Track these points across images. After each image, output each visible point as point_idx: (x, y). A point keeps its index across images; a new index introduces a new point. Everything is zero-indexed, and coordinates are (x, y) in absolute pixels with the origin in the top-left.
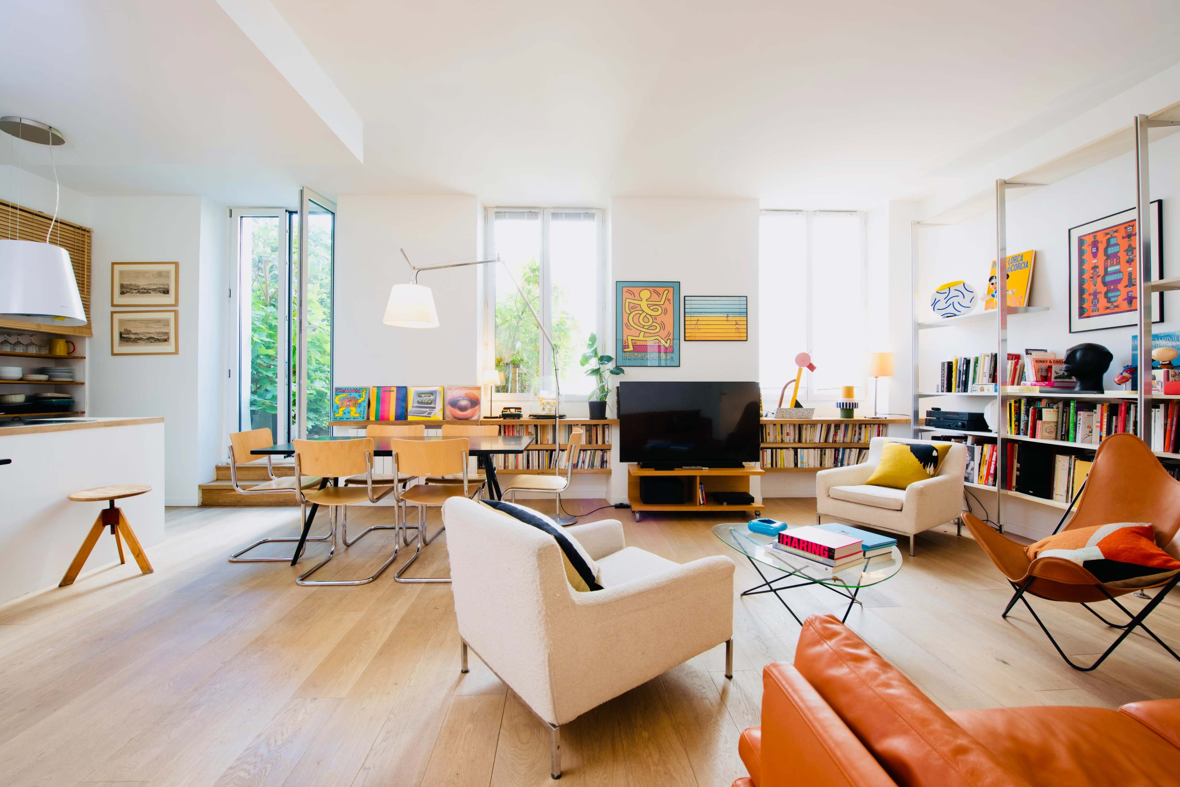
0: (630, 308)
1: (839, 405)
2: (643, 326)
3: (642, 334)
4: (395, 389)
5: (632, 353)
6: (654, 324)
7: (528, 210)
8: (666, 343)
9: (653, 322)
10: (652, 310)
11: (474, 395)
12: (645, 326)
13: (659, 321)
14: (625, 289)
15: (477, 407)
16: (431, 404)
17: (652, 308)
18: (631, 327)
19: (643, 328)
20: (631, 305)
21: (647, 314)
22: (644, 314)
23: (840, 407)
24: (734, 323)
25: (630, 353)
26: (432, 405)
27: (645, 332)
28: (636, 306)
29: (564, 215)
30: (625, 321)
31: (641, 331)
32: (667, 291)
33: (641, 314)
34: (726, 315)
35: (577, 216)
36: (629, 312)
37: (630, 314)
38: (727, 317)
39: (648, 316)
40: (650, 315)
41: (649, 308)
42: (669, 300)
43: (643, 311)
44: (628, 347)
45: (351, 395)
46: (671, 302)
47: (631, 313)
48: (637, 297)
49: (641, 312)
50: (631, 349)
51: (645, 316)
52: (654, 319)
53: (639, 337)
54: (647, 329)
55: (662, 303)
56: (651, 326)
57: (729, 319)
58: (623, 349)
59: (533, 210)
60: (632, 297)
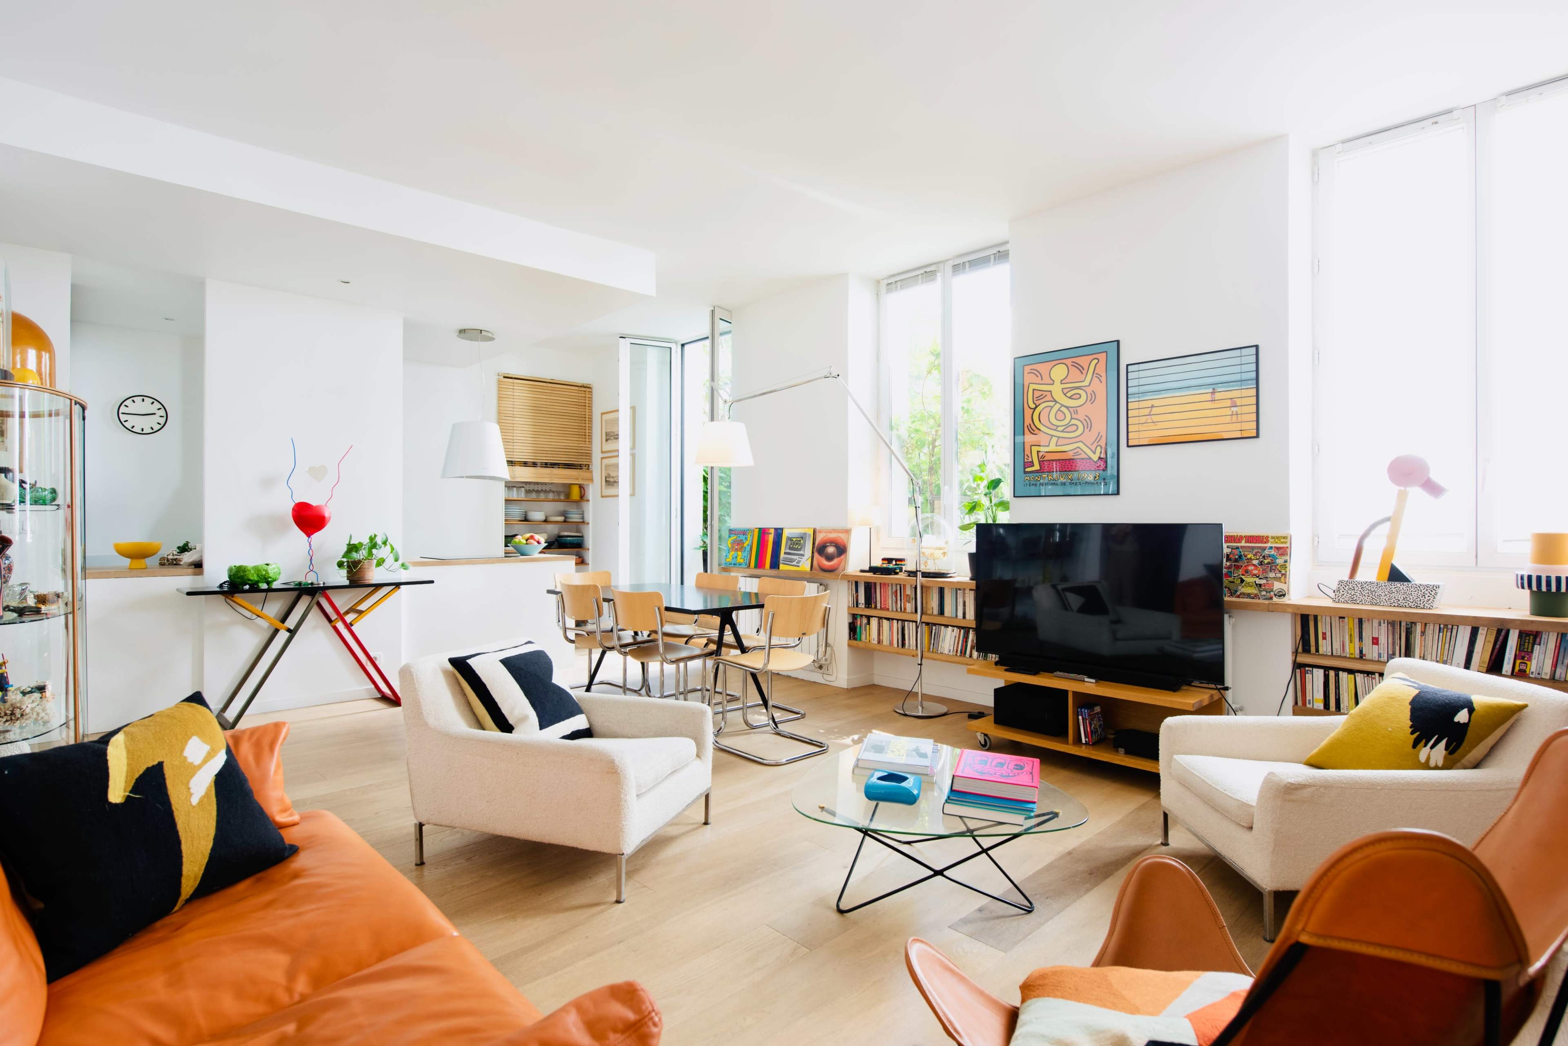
0: (1035, 399)
1: (1524, 582)
2: (1055, 428)
3: (1054, 440)
4: (772, 531)
5: (1038, 474)
6: (1073, 422)
7: (922, 271)
8: (1094, 453)
9: (1072, 419)
10: (1070, 398)
11: (842, 540)
12: (1058, 426)
13: (1081, 416)
14: (1027, 369)
15: (843, 557)
16: (801, 550)
17: (1069, 395)
18: (1036, 431)
19: (1055, 430)
20: (1037, 394)
21: (1062, 405)
22: (1058, 406)
23: (1527, 587)
24: (1228, 403)
25: (1035, 475)
26: (801, 552)
27: (1059, 437)
28: (1045, 393)
29: (967, 265)
30: (1028, 421)
31: (1052, 436)
32: (1096, 361)
33: (1052, 407)
34: (1211, 390)
35: (983, 261)
36: (1033, 406)
37: (1035, 409)
38: (1213, 393)
39: (1063, 409)
40: (1067, 407)
41: (1065, 394)
42: (1099, 376)
43: (1056, 402)
44: (1031, 464)
45: (739, 537)
46: (1103, 379)
47: (1036, 407)
48: (1046, 379)
49: (1052, 404)
50: (1037, 467)
51: (1059, 410)
52: (1073, 413)
53: (1048, 446)
54: (1062, 431)
55: (1086, 383)
56: (1068, 425)
57: (1218, 396)
58: (1025, 468)
59: (928, 270)
60: (1038, 380)
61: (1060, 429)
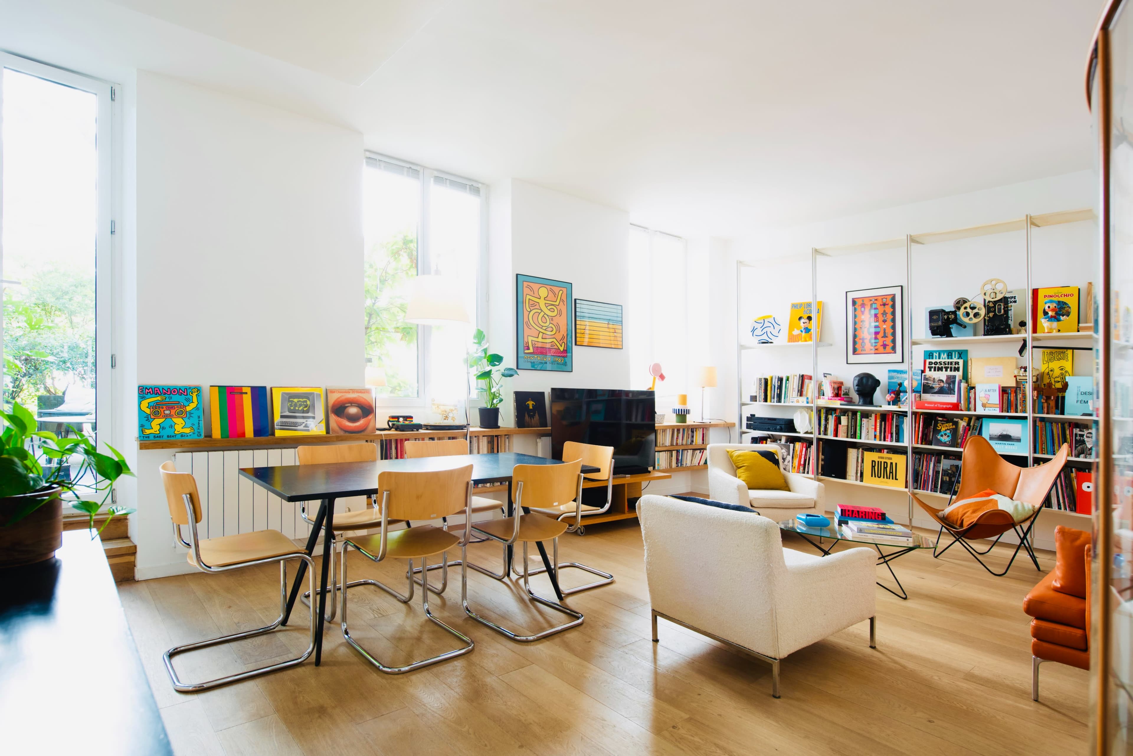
0: (530, 306)
1: (675, 411)
2: (541, 327)
3: (541, 335)
4: (249, 390)
5: (532, 355)
6: (551, 325)
7: (408, 166)
8: (561, 346)
9: (550, 323)
10: (549, 310)
11: (366, 400)
12: (543, 326)
13: (555, 322)
14: (524, 284)
15: (370, 417)
16: (308, 413)
17: (549, 308)
18: (531, 327)
19: (541, 328)
20: (531, 302)
21: (545, 314)
22: (542, 314)
23: (676, 413)
24: (613, 331)
25: (530, 355)
26: (309, 415)
27: (543, 334)
28: (536, 303)
29: (448, 181)
30: (526, 319)
31: (540, 332)
32: (561, 292)
33: (540, 313)
34: (607, 323)
35: (461, 186)
36: (529, 310)
37: (530, 312)
38: (608, 324)
39: (545, 316)
40: (548, 315)
41: (546, 307)
42: (563, 301)
43: (542, 311)
44: (528, 349)
45: (171, 398)
46: (565, 303)
47: (531, 311)
48: (536, 295)
49: (540, 311)
50: (531, 350)
51: (543, 316)
52: (550, 319)
53: (538, 338)
54: (545, 330)
55: (557, 303)
56: (548, 327)
57: (610, 326)
58: (524, 350)
59: (413, 167)
60: (532, 293)
61: (544, 328)
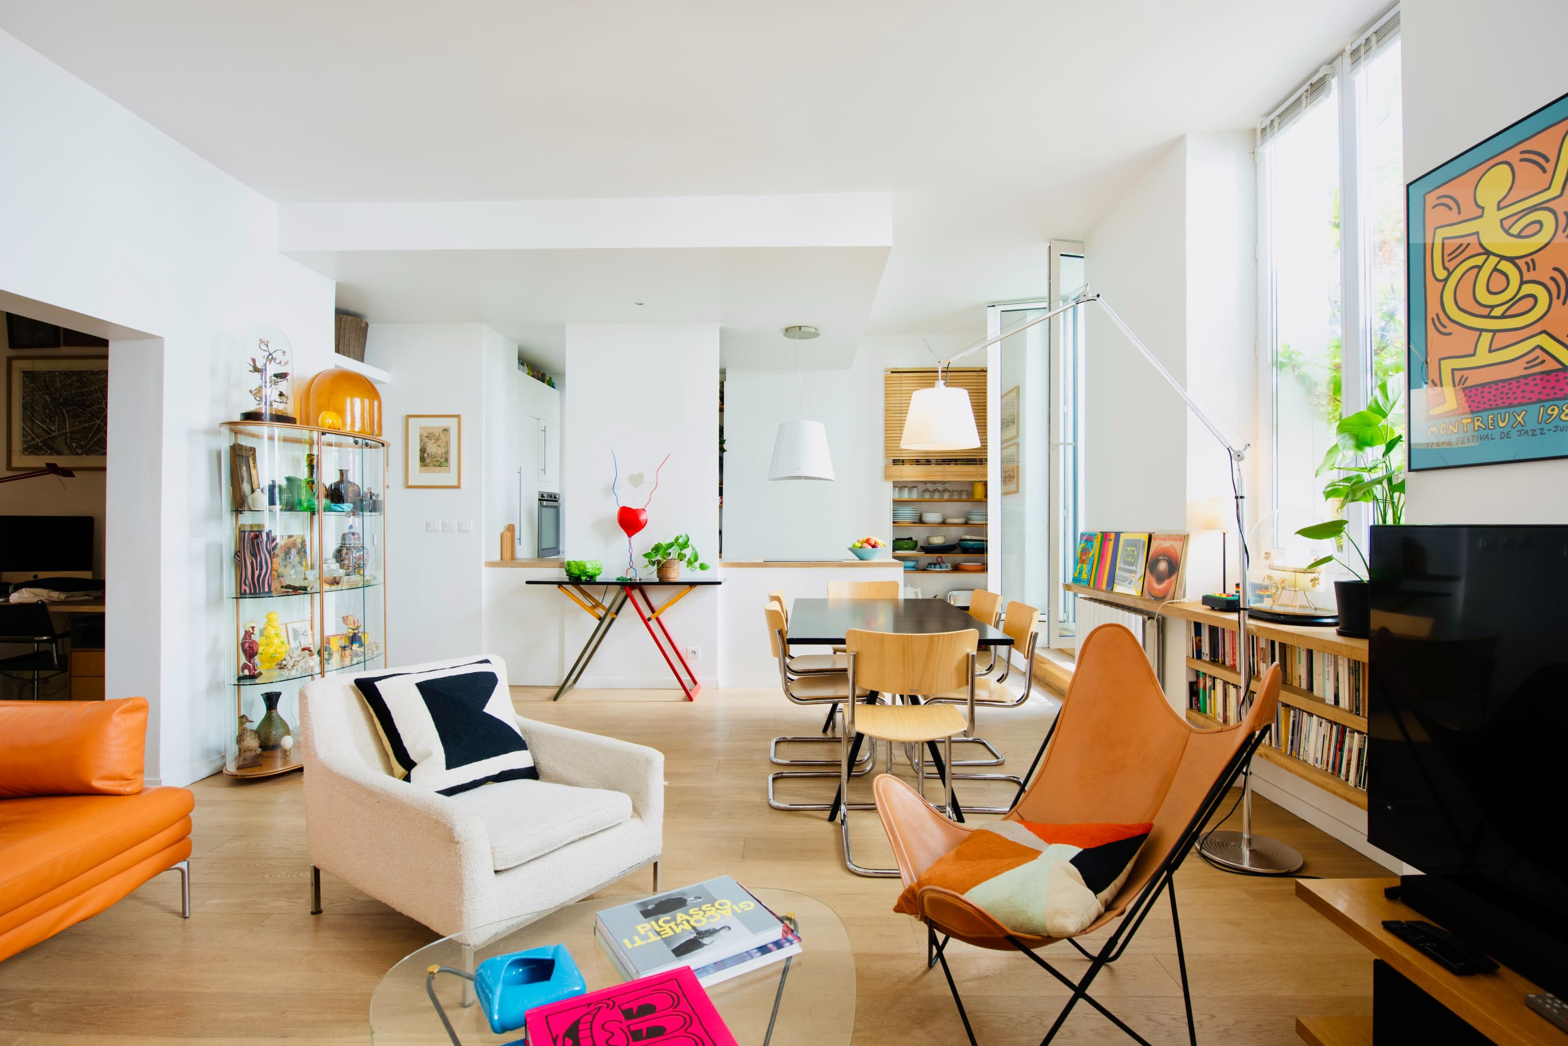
0: (1447, 259)
2: (1486, 311)
3: (1486, 337)
6: (1527, 289)
9: (1522, 282)
10: (1518, 236)
12: (1492, 307)
13: (1544, 272)
17: (1515, 230)
18: (1451, 328)
19: (1488, 317)
20: (1451, 245)
21: (1502, 258)
27: (1495, 332)
31: (1481, 331)
33: (1480, 268)
37: (1446, 280)
39: (1505, 266)
40: (1511, 260)
41: (1507, 232)
43: (1488, 253)
48: (1469, 210)
51: (1495, 269)
52: (1524, 268)
53: (1473, 355)
54: (1503, 317)
56: (1514, 301)
60: (1453, 216)
61: (1498, 312)
